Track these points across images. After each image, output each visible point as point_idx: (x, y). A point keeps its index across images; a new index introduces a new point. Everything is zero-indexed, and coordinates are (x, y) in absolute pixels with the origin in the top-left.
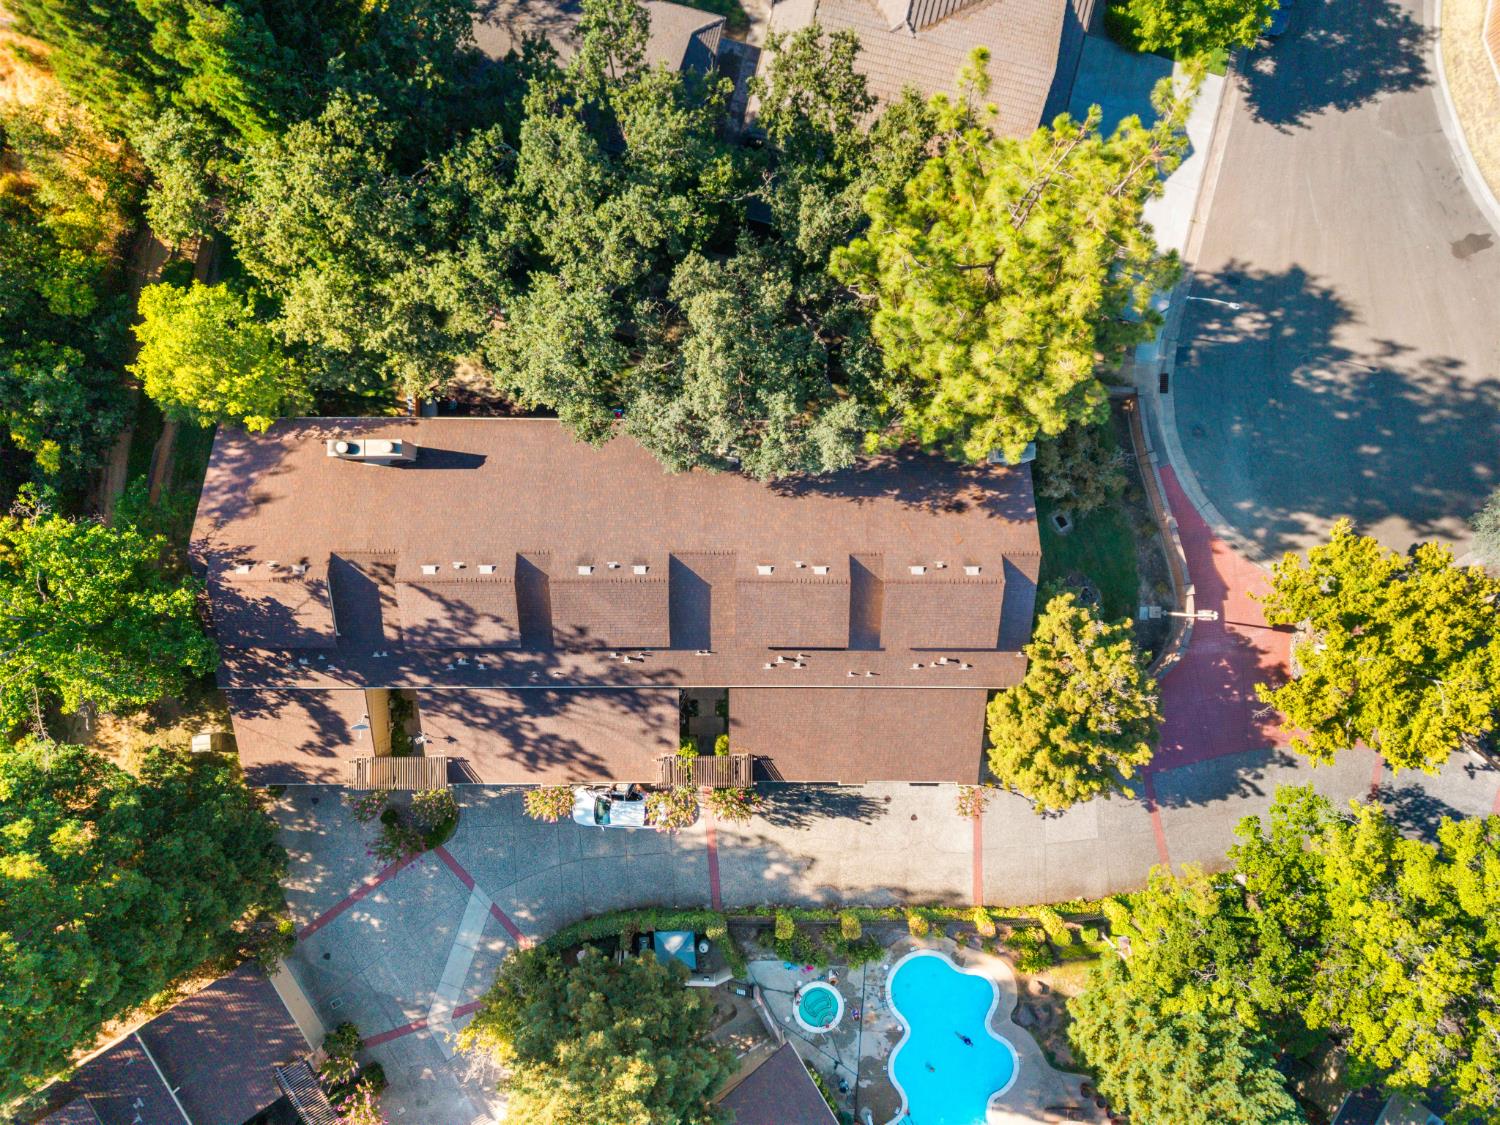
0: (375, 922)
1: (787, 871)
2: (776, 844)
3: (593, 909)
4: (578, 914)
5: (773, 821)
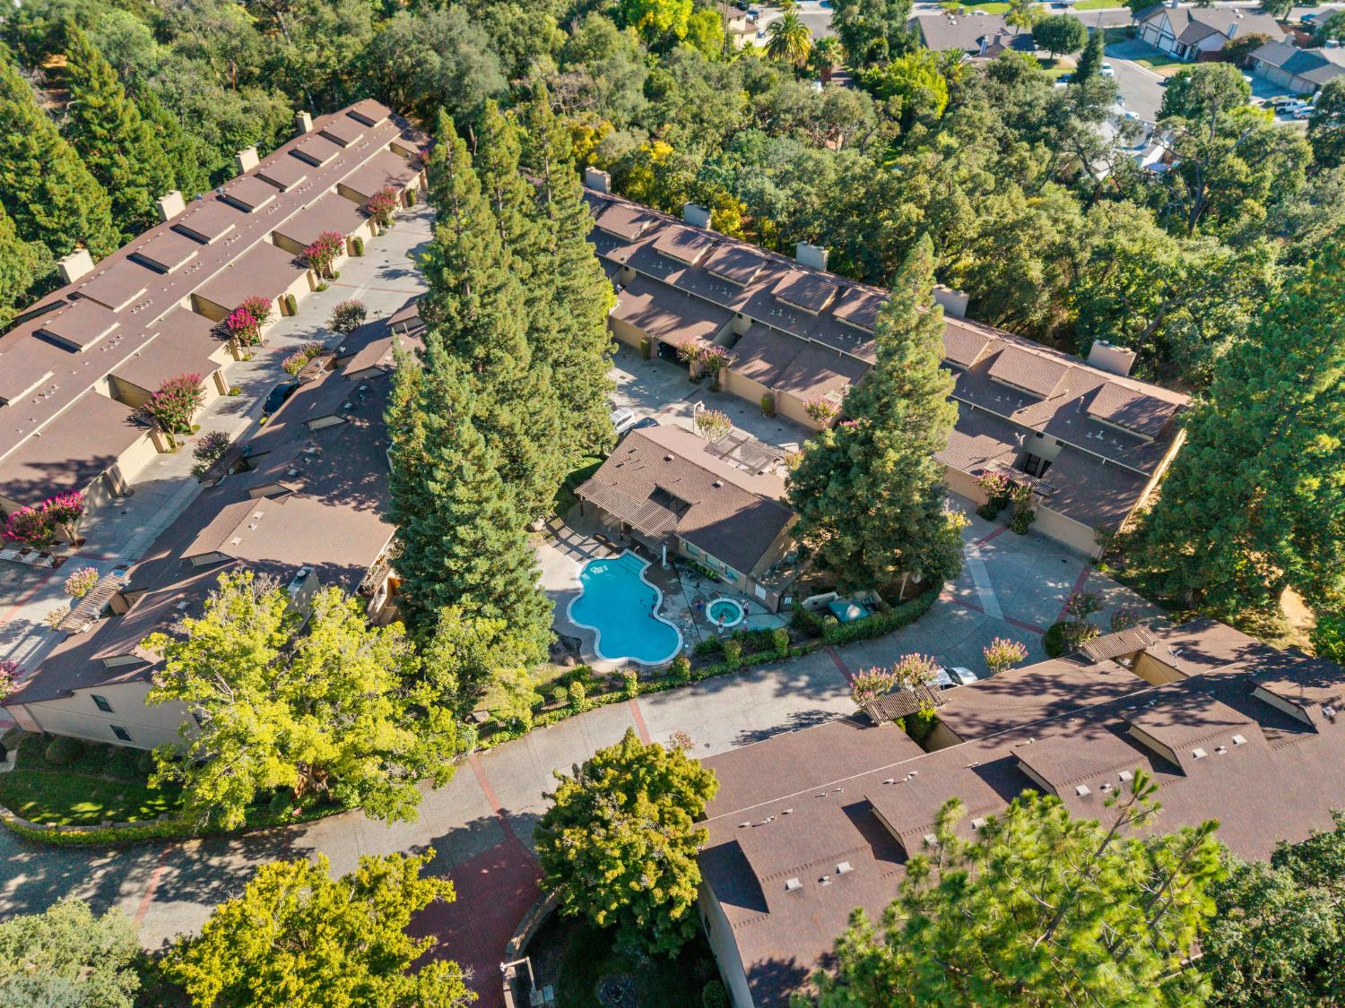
0: (1052, 585)
1: (793, 684)
2: (810, 697)
3: (913, 626)
4: (923, 620)
5: (819, 713)
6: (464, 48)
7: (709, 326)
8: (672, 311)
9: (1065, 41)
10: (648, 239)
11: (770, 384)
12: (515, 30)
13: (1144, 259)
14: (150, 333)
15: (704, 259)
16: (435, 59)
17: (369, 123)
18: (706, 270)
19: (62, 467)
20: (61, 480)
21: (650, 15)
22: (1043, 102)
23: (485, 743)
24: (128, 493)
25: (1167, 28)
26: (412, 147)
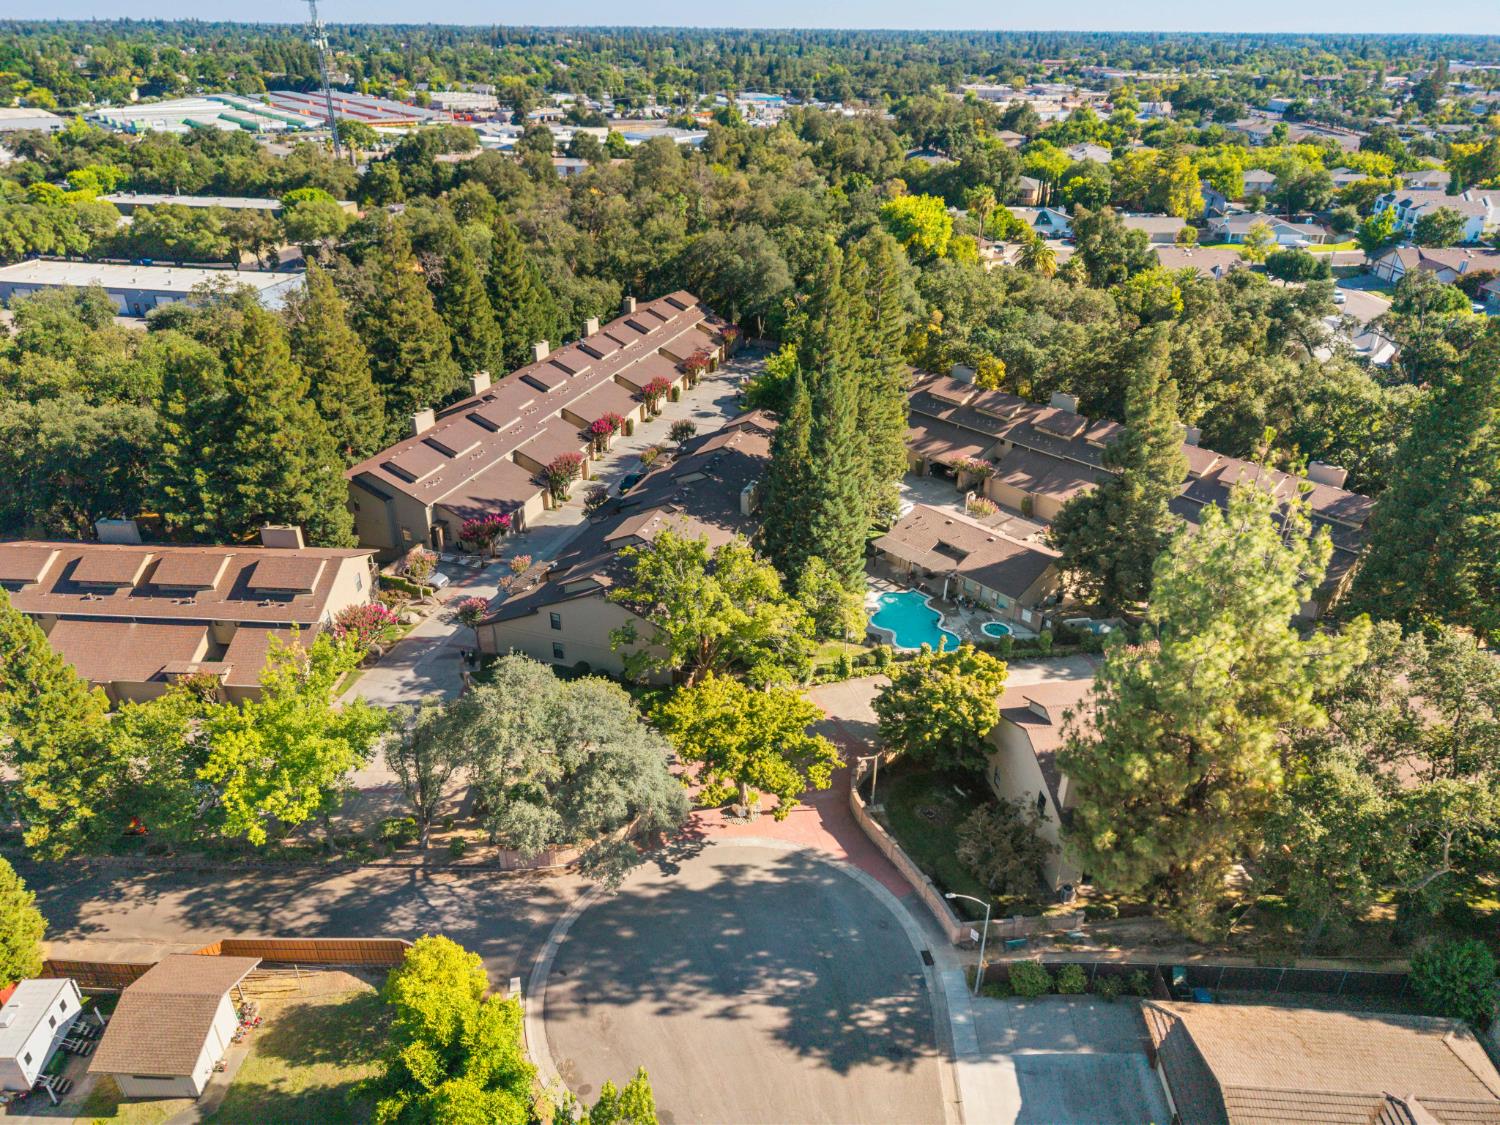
6: (764, 253)
7: (977, 449)
8: (944, 439)
9: (1297, 271)
10: (924, 388)
11: (1028, 490)
12: (802, 244)
13: (1353, 401)
14: (541, 427)
15: (971, 401)
16: (738, 259)
17: (682, 307)
18: (973, 408)
19: (492, 503)
20: (491, 510)
21: (916, 236)
22: (1268, 299)
23: (818, 679)
24: (527, 531)
25: (1399, 265)
26: (715, 329)
